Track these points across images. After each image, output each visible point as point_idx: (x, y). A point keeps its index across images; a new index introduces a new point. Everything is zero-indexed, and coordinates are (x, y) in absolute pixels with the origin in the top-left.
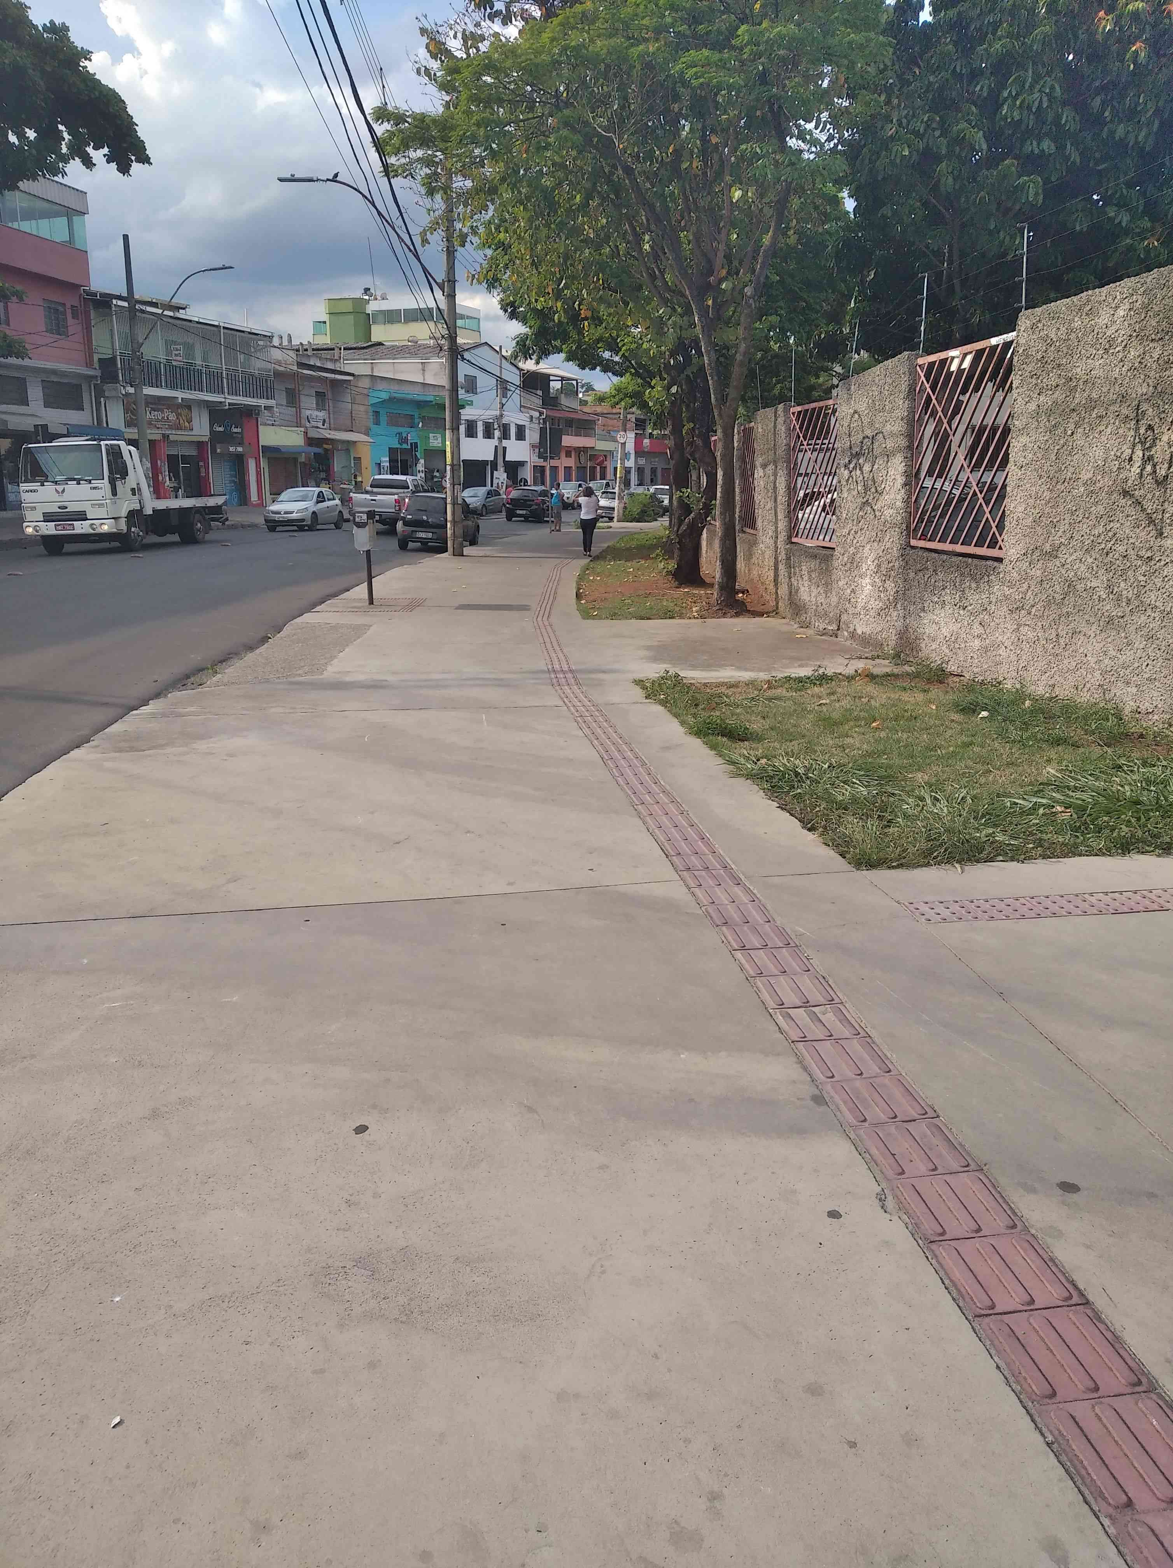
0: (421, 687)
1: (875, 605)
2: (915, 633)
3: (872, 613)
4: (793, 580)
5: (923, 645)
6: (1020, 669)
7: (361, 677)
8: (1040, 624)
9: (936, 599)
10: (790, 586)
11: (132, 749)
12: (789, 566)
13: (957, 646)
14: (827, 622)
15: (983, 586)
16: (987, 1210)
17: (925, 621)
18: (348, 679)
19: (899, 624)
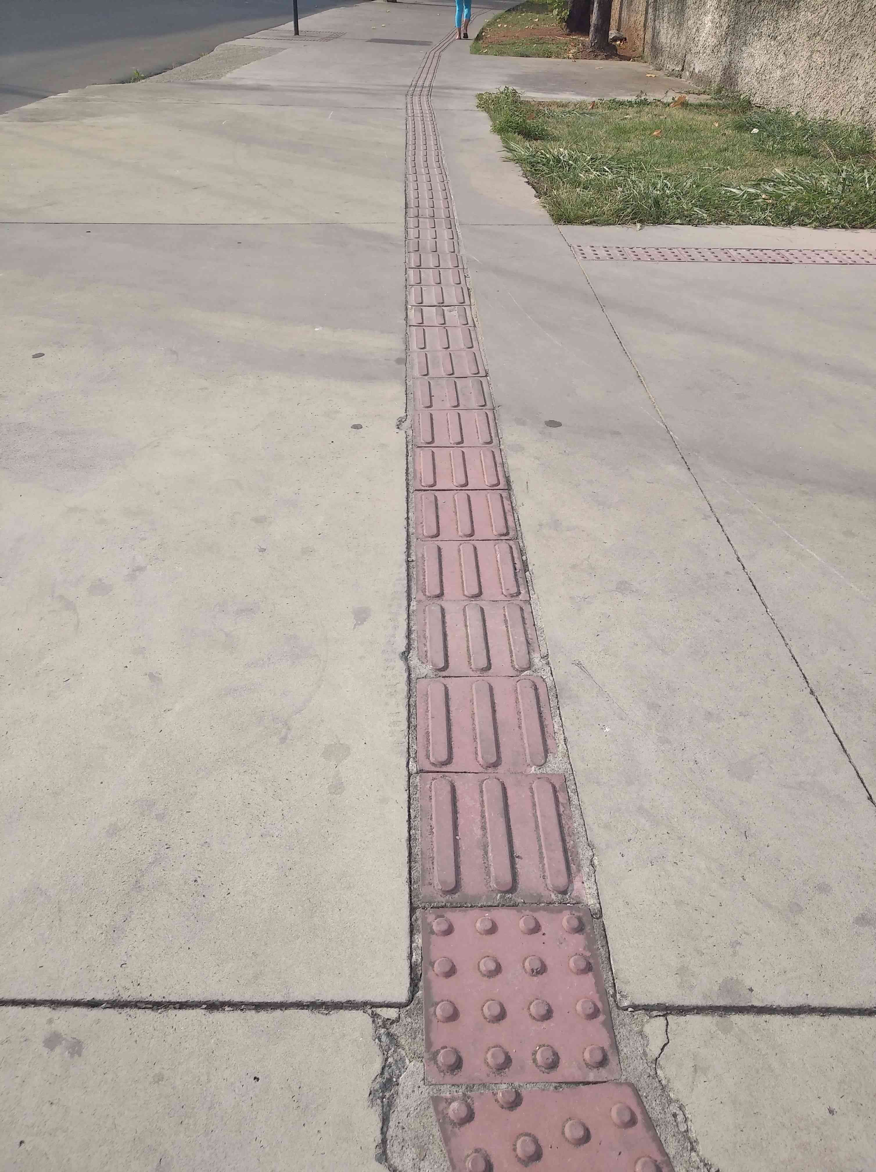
0: (294, 91)
1: (712, 41)
2: (736, 68)
3: (708, 51)
4: (656, 22)
5: (739, 80)
6: (805, 97)
7: (250, 82)
8: (828, 49)
9: (756, 31)
10: (654, 28)
11: (33, 120)
12: (655, 9)
13: (764, 78)
14: (675, 63)
15: (794, 13)
16: (477, 432)
17: (745, 55)
18: (238, 83)
19: (725, 60)
